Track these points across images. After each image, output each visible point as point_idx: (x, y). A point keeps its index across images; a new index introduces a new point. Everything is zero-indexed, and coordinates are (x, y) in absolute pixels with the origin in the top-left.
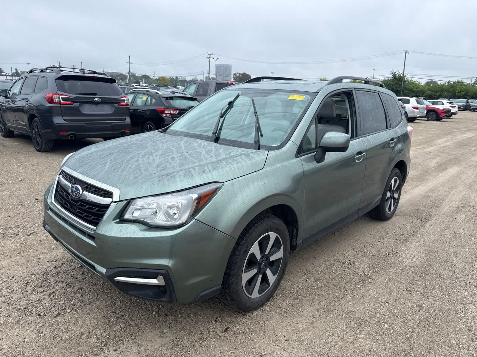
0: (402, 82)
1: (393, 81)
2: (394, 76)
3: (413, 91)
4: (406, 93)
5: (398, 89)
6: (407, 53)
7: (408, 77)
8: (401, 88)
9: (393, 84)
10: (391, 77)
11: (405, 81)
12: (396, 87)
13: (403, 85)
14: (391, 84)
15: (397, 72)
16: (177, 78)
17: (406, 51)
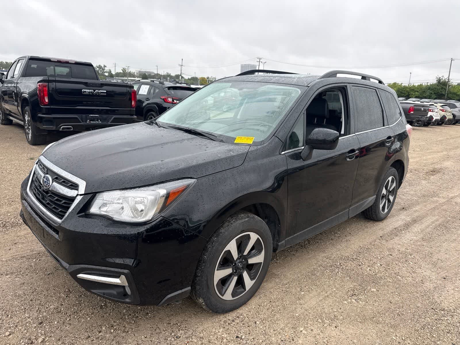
0: (446, 86)
1: (438, 85)
2: (439, 81)
3: (457, 95)
4: (450, 97)
5: (443, 93)
6: (453, 61)
7: (452, 82)
8: (446, 92)
9: (438, 88)
10: (436, 81)
11: (449, 86)
12: (441, 91)
13: (447, 90)
14: (435, 88)
15: (442, 78)
16: (208, 78)
17: (452, 58)
